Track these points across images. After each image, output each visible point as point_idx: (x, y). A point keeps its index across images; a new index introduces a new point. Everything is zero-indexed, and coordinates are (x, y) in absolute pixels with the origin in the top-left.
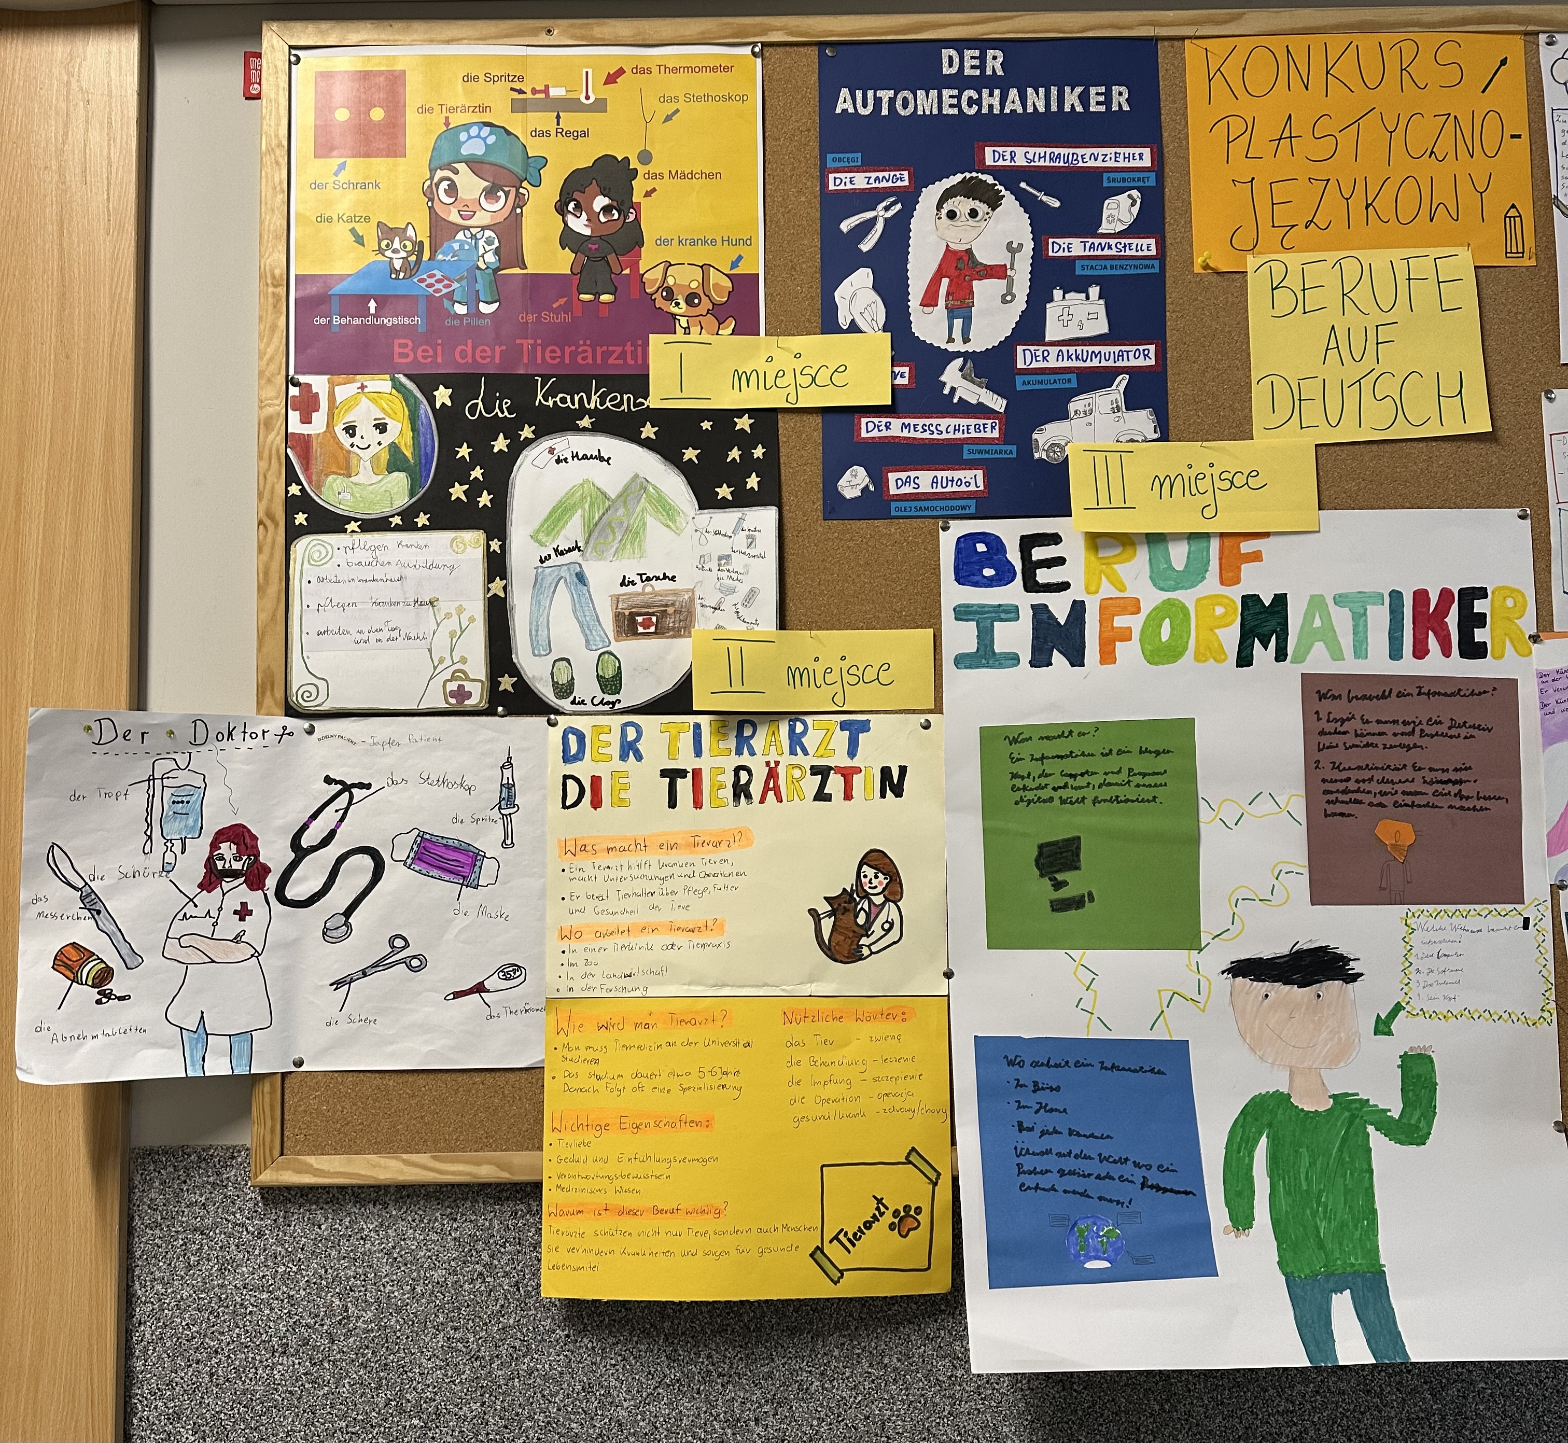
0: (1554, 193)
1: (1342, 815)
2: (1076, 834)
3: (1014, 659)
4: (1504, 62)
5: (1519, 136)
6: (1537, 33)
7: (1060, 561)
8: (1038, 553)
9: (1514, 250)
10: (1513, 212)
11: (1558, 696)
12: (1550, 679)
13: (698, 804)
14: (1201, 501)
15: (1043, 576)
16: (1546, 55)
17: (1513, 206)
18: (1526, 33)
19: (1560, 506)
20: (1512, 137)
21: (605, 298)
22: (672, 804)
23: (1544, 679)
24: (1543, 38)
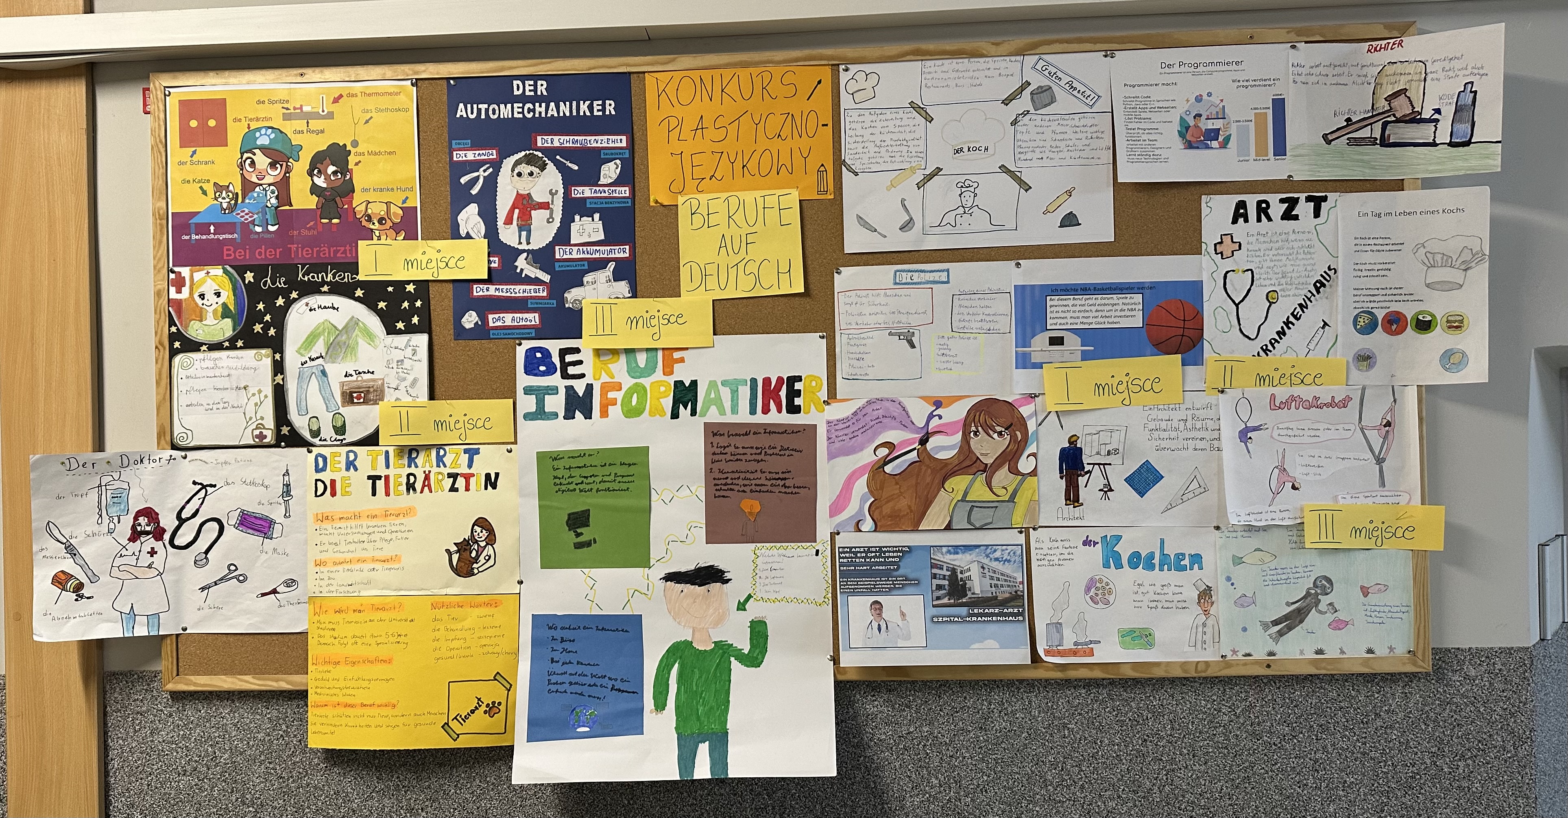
0: (843, 158)
1: (723, 496)
2: (587, 508)
3: (556, 415)
4: (819, 82)
5: (827, 125)
6: (838, 65)
7: (580, 362)
8: (569, 358)
9: (822, 190)
10: (822, 169)
11: (837, 433)
12: (833, 424)
13: (387, 494)
14: (653, 330)
15: (571, 370)
16: (844, 77)
17: (822, 165)
18: (832, 65)
19: (841, 331)
20: (823, 125)
21: (335, 221)
22: (374, 494)
23: (830, 424)
24: (842, 67)
